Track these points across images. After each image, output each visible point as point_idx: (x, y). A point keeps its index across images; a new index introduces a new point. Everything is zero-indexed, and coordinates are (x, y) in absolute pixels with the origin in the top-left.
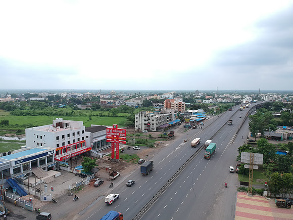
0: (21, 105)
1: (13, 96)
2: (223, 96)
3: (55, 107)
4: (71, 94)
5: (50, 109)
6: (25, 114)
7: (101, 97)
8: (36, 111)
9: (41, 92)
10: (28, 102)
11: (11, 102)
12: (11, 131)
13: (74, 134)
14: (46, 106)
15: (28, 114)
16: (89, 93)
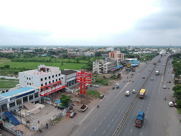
0: (18, 55)
1: (13, 49)
2: (146, 49)
3: (39, 56)
4: (49, 48)
5: (36, 58)
6: (20, 61)
7: (68, 50)
8: (27, 59)
9: (31, 47)
10: (22, 53)
11: (12, 53)
12: (11, 72)
13: (53, 76)
14: (33, 56)
15: (22, 61)
16: (60, 48)
